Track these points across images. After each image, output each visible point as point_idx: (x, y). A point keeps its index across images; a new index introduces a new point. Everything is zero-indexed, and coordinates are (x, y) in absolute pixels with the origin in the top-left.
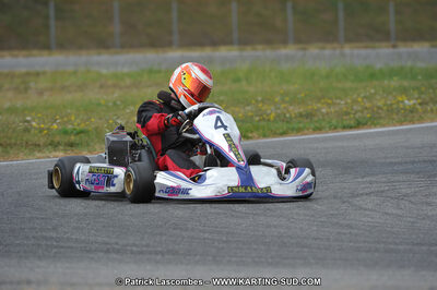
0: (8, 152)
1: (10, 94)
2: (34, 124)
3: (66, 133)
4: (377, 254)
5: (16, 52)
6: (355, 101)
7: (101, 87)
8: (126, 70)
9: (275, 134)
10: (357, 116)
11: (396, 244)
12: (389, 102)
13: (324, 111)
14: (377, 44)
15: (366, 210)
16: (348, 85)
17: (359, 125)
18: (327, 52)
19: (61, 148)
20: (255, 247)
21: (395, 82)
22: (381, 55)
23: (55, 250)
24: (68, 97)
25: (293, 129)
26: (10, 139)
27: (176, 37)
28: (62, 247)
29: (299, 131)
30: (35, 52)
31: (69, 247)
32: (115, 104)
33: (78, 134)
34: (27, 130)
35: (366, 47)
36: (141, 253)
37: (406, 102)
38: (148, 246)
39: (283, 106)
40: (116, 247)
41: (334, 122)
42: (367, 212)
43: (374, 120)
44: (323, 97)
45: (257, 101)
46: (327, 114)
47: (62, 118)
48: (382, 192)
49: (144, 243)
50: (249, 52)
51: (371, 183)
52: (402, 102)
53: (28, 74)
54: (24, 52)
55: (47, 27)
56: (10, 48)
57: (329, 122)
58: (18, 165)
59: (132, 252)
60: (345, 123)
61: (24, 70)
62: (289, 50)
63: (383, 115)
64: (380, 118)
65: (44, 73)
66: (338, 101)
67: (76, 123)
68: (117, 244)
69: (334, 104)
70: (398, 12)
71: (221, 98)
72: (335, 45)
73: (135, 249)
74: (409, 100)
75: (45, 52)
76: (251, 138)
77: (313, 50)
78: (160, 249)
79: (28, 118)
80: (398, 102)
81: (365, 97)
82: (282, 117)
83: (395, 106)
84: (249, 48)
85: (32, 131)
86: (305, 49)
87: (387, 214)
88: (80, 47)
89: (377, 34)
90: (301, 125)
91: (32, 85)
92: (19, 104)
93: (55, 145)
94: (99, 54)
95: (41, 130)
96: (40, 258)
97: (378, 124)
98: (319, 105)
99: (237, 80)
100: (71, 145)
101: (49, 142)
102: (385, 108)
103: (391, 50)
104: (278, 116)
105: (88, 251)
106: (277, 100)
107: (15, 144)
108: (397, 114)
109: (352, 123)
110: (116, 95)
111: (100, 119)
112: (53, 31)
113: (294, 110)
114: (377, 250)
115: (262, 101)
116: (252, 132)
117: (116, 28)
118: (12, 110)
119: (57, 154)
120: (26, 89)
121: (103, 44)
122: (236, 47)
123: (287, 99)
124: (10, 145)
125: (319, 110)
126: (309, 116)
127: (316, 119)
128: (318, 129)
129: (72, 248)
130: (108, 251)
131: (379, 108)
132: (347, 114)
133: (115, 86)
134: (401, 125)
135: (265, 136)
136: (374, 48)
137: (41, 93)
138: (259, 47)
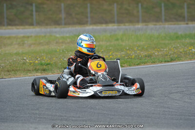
0: (16, 74)
1: (16, 46)
2: (27, 61)
3: (42, 64)
4: (181, 121)
5: (18, 27)
6: (170, 49)
7: (57, 43)
8: (68, 35)
9: (134, 65)
10: (171, 56)
11: (189, 116)
12: (185, 50)
13: (156, 54)
14: (180, 23)
15: (176, 100)
16: (167, 42)
17: (172, 60)
18: (158, 27)
19: (40, 71)
20: (127, 117)
21: (188, 40)
22: (181, 28)
23: (38, 119)
24: (42, 48)
25: (143, 63)
26: (17, 67)
27: (89, 20)
28: (41, 118)
29: (145, 63)
30: (27, 27)
31: (44, 118)
32: (63, 51)
33: (47, 65)
34: (24, 63)
35: (174, 24)
36: (76, 120)
37: (193, 50)
38: (79, 117)
39: (138, 52)
40: (65, 117)
41: (161, 59)
42: (177, 101)
43: (178, 58)
44: (156, 48)
45: (126, 49)
46: (158, 55)
47: (40, 57)
48: (183, 91)
49: (78, 116)
50: (122, 26)
51: (178, 87)
52: (191, 50)
53: (24, 37)
54: (22, 27)
55: (32, 15)
56: (15, 25)
57: (158, 59)
58: (21, 80)
59: (72, 120)
60: (166, 59)
61: (22, 35)
62: (140, 26)
63: (183, 56)
64: (182, 57)
65: (31, 36)
66: (163, 49)
67: (46, 60)
68: (65, 116)
69: (161, 51)
70: (188, 8)
71: (110, 48)
72: (161, 23)
73: (73, 118)
74: (194, 49)
75: (32, 27)
76: (124, 67)
77: (151, 25)
78: (85, 119)
79: (25, 58)
80: (190, 50)
81: (174, 47)
82: (138, 57)
83: (187, 52)
84: (122, 25)
85: (27, 64)
86: (147, 25)
87: (185, 102)
88: (47, 25)
89: (180, 18)
90: (146, 61)
91: (26, 42)
92: (21, 51)
93: (37, 70)
94: (56, 28)
95: (30, 63)
96: (31, 123)
97: (180, 60)
98: (154, 51)
99: (117, 40)
100: (44, 70)
101: (34, 69)
102: (183, 53)
103: (186, 25)
104: (136, 56)
105: (53, 120)
106: (135, 49)
107: (19, 70)
108: (189, 55)
109: (169, 60)
110: (63, 47)
111: (57, 58)
112: (34, 16)
113: (143, 53)
114: (181, 119)
115: (129, 49)
116: (124, 64)
117: (63, 15)
118: (17, 54)
119: (37, 74)
120: (23, 44)
121: (57, 23)
122: (116, 24)
123: (140, 48)
124: (17, 70)
125: (154, 53)
126: (150, 56)
127: (152, 58)
128: (154, 63)
129: (45, 118)
130: (61, 120)
131: (181, 52)
132: (166, 55)
133: (62, 43)
134: (191, 60)
135: (130, 66)
136: (178, 24)
137: (30, 46)
138: (127, 24)
